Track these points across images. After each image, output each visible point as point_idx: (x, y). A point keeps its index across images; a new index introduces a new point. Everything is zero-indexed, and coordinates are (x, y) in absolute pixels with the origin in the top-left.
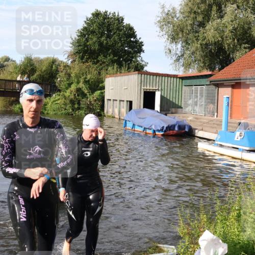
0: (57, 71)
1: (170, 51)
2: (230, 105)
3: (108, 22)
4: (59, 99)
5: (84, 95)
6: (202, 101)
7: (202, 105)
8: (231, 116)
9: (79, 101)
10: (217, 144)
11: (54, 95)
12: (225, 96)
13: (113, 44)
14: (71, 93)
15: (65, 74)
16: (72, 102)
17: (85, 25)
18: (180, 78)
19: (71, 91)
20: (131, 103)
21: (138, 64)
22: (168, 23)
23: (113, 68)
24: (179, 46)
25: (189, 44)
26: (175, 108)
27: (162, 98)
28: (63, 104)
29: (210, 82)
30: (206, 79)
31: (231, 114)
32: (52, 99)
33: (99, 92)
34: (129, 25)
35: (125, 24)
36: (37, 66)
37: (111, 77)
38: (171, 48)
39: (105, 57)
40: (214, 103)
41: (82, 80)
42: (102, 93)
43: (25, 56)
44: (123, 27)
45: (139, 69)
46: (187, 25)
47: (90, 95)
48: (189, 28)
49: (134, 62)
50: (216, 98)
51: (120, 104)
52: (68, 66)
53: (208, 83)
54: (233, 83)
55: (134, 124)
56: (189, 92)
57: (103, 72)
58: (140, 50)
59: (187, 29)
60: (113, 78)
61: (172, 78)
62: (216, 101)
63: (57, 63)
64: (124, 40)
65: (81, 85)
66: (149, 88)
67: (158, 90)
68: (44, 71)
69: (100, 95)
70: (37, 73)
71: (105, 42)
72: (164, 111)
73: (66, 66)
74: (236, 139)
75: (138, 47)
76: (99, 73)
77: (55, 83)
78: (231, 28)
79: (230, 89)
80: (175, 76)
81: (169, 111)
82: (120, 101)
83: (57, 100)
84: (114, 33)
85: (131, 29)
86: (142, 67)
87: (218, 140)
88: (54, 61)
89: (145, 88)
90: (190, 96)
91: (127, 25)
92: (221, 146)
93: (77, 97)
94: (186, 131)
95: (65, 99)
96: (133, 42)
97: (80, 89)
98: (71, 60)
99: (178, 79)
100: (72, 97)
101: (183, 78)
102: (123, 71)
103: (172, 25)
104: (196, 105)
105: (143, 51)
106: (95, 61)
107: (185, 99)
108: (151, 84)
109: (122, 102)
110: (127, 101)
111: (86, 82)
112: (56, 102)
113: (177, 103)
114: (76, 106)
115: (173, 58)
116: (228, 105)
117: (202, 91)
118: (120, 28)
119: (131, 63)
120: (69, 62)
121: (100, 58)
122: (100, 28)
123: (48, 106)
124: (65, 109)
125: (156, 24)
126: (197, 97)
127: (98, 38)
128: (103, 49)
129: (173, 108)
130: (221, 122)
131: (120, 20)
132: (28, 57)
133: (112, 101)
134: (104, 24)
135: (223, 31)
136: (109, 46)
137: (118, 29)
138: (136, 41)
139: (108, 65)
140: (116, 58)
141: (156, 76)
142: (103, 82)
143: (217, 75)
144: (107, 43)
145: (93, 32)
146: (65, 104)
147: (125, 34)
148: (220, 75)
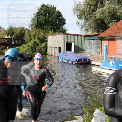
0: (24, 33)
1: (79, 23)
2: (107, 49)
3: (49, 10)
4: (26, 47)
5: (38, 45)
6: (94, 47)
7: (94, 49)
8: (108, 54)
9: (35, 48)
10: (101, 68)
11: (23, 45)
12: (105, 45)
13: (51, 20)
14: (31, 44)
15: (28, 35)
16: (32, 48)
17: (38, 11)
18: (83, 36)
19: (32, 43)
20: (60, 48)
21: (63, 30)
22: (78, 10)
23: (51, 32)
24: (83, 21)
25: (88, 20)
26: (81, 50)
27: (75, 46)
28: (28, 49)
29: (98, 38)
30: (96, 37)
31: (108, 53)
32: (22, 47)
33: (45, 43)
34: (59, 11)
35: (57, 11)
36: (15, 31)
37: (50, 36)
38: (79, 22)
39: (48, 26)
40: (100, 48)
41: (36, 38)
42: (46, 44)
43: (9, 26)
44: (56, 12)
45: (64, 32)
46: (86, 11)
47: (40, 44)
48: (88, 12)
49: (61, 29)
50: (101, 46)
51: (55, 49)
52: (30, 31)
53: (97, 38)
54: (109, 38)
55: (62, 59)
56: (88, 43)
57: (46, 34)
58: (64, 23)
59: (87, 13)
60: (51, 36)
61: (80, 36)
62: (101, 47)
63: (24, 30)
64: (56, 18)
65: (36, 40)
66: (69, 41)
67: (73, 42)
68: (18, 33)
69: (45, 45)
70: (15, 34)
71: (47, 19)
72: (76, 52)
73: (29, 31)
74: (110, 65)
75: (63, 22)
76: (45, 34)
77: (24, 39)
78: (108, 12)
79: (107, 41)
80: (81, 35)
81: (78, 52)
82: (55, 47)
83: (24, 47)
84: (52, 15)
85: (60, 13)
86: (65, 31)
87: (102, 65)
88: (23, 29)
89: (67, 41)
90: (88, 45)
91: (58, 11)
92: (103, 68)
93: (34, 46)
94: (87, 62)
95: (28, 47)
96: (61, 19)
97: (36, 42)
98: (31, 28)
99: (82, 37)
100: (32, 46)
101: (85, 36)
102: (56, 33)
103: (79, 11)
104: (91, 49)
105: (66, 24)
106: (43, 28)
107: (86, 46)
108: (70, 39)
109: (56, 48)
110: (58, 47)
111: (38, 38)
112: (24, 48)
113: (82, 48)
114: (34, 50)
115: (80, 26)
116: (106, 49)
117: (94, 42)
118: (54, 13)
119: (60, 29)
120: (30, 29)
121: (45, 27)
122: (45, 13)
123: (20, 50)
124: (29, 52)
125: (72, 10)
126: (91, 45)
127: (44, 17)
128: (47, 23)
129: (80, 50)
130: (103, 57)
131: (54, 9)
132: (10, 27)
133: (51, 47)
134: (47, 10)
135: (104, 14)
136: (49, 21)
137: (53, 13)
138: (62, 18)
139: (49, 30)
140: (53, 27)
141: (72, 35)
142: (46, 38)
143: (101, 35)
144: (48, 20)
145: (42, 14)
146: (29, 49)
147: (57, 15)
148: (102, 35)
